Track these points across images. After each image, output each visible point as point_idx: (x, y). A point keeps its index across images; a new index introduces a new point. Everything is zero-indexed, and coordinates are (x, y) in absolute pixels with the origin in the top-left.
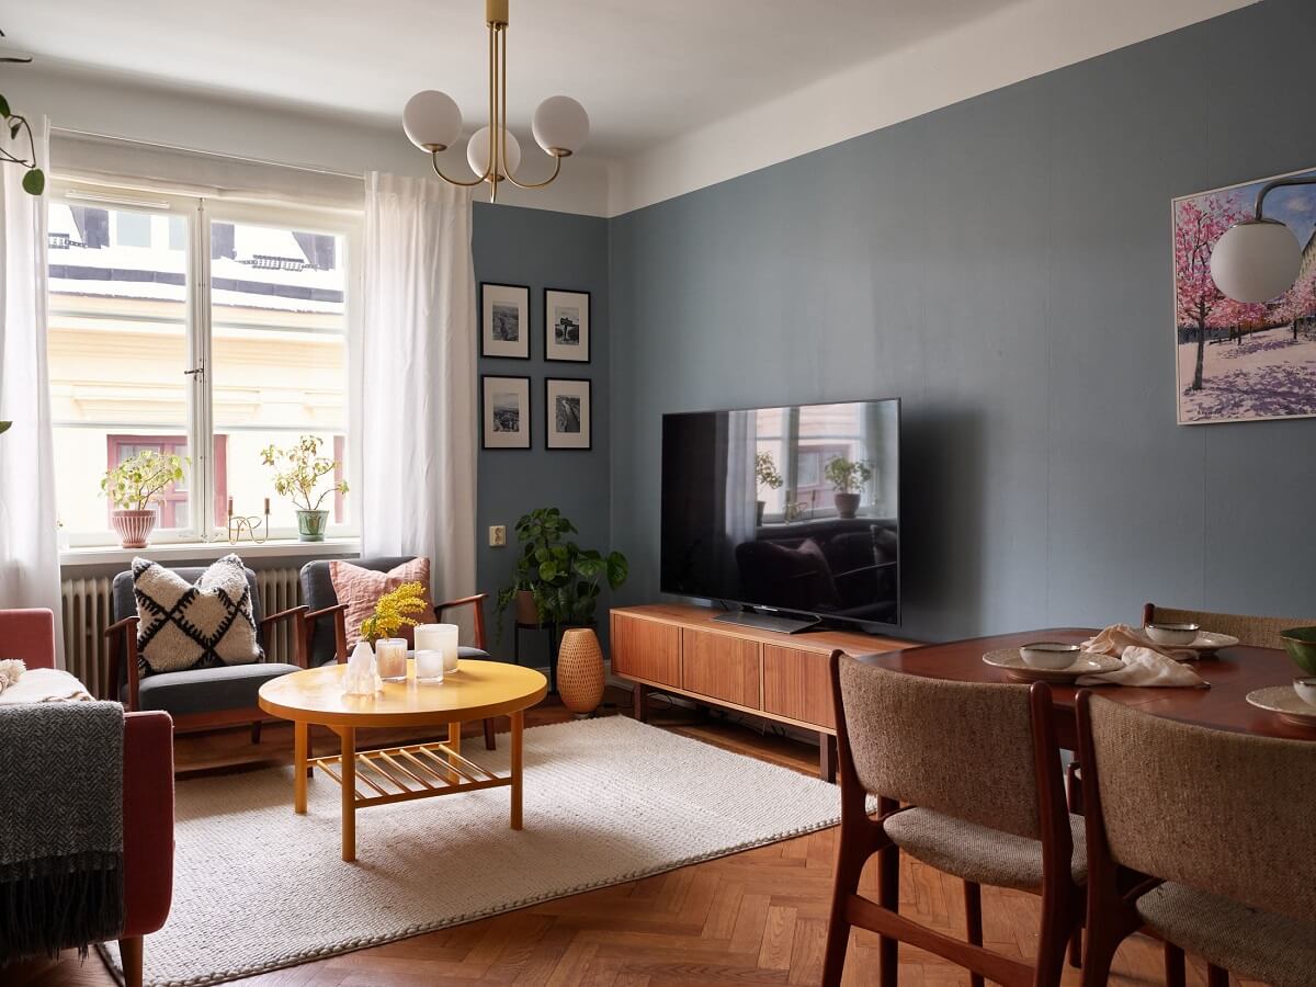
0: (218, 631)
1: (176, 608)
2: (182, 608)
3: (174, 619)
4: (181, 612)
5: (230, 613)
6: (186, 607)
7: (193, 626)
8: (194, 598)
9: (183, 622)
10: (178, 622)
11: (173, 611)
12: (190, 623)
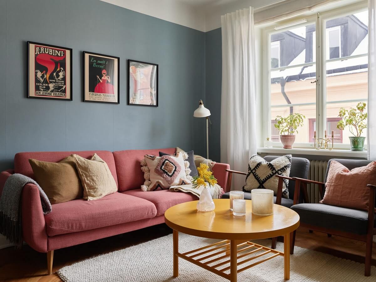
0: (265, 178)
1: (254, 169)
2: (256, 169)
3: (252, 172)
4: (255, 170)
5: (272, 173)
6: (257, 169)
7: (257, 175)
8: (260, 166)
9: (255, 174)
10: (253, 173)
11: (253, 170)
12: (257, 174)
